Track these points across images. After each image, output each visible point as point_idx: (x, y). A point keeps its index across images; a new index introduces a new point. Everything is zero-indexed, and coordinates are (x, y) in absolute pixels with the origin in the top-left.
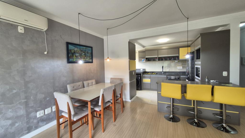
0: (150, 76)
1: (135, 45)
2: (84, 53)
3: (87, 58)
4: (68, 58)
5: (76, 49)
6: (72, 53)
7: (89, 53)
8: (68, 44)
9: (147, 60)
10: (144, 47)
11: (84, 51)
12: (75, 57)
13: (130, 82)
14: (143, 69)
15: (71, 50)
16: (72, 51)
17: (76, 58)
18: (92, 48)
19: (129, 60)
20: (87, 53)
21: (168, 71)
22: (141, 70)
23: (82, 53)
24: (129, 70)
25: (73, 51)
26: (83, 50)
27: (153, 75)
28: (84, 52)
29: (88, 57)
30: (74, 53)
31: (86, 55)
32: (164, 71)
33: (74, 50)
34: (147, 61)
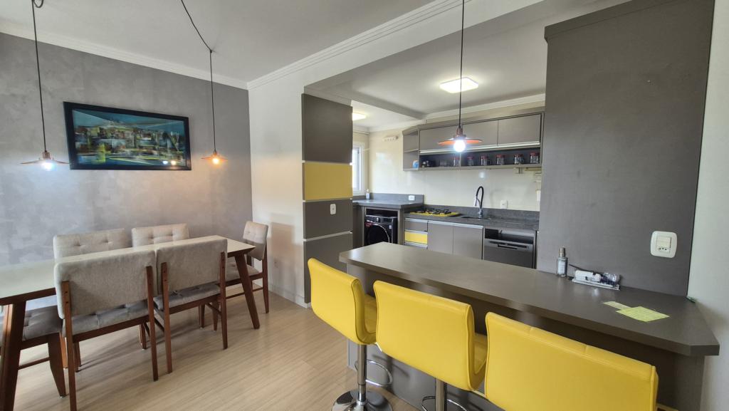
0: (426, 221)
1: (352, 107)
2: (146, 139)
3: (163, 153)
4: (73, 153)
5: (108, 125)
6: (91, 137)
7: (175, 136)
8: (70, 108)
9: (424, 163)
10: (416, 114)
11: (147, 132)
12: (104, 150)
13: (305, 240)
14: (416, 196)
15: (84, 129)
16: (88, 129)
17: (109, 152)
18: (185, 120)
19: (304, 161)
20: (161, 138)
21: (501, 207)
22: (410, 197)
23: (138, 137)
24: (304, 199)
25: (94, 132)
26: (142, 127)
27: (440, 219)
28: (149, 135)
29: (166, 151)
30: (102, 135)
31: (156, 144)
32: (487, 205)
33: (101, 129)
34: (426, 166)
